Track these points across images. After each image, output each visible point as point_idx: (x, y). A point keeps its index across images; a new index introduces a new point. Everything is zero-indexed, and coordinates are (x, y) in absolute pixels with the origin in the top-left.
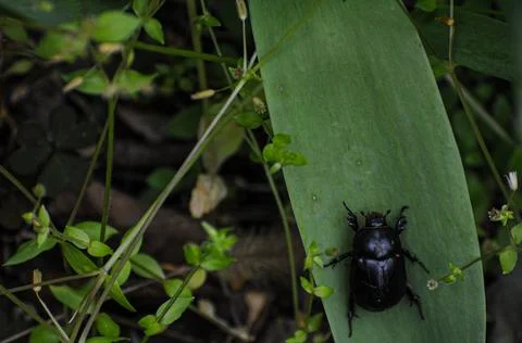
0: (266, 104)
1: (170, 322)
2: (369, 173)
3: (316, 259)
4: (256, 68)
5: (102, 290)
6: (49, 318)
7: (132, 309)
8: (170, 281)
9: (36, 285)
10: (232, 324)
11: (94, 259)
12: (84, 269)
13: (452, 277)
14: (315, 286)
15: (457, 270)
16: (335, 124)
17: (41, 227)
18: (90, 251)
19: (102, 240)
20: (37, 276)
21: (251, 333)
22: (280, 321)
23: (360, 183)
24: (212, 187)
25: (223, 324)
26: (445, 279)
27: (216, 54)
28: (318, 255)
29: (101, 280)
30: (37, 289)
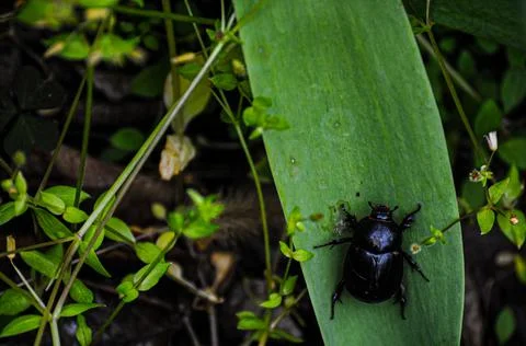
0: (245, 67)
1: (148, 288)
2: (347, 135)
3: (298, 224)
4: (235, 30)
5: (76, 256)
6: (21, 281)
7: (108, 274)
8: (140, 245)
9: (12, 252)
10: (199, 285)
11: (68, 225)
12: (59, 235)
13: (433, 240)
14: (294, 250)
15: (438, 233)
16: (314, 86)
17: (18, 194)
18: (65, 217)
19: (75, 206)
20: (11, 244)
21: (218, 294)
22: (246, 281)
23: (338, 145)
24: (181, 149)
25: (191, 285)
26: (425, 243)
27: (188, 14)
28: (300, 220)
29: (76, 246)
30: (12, 256)
